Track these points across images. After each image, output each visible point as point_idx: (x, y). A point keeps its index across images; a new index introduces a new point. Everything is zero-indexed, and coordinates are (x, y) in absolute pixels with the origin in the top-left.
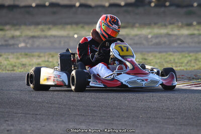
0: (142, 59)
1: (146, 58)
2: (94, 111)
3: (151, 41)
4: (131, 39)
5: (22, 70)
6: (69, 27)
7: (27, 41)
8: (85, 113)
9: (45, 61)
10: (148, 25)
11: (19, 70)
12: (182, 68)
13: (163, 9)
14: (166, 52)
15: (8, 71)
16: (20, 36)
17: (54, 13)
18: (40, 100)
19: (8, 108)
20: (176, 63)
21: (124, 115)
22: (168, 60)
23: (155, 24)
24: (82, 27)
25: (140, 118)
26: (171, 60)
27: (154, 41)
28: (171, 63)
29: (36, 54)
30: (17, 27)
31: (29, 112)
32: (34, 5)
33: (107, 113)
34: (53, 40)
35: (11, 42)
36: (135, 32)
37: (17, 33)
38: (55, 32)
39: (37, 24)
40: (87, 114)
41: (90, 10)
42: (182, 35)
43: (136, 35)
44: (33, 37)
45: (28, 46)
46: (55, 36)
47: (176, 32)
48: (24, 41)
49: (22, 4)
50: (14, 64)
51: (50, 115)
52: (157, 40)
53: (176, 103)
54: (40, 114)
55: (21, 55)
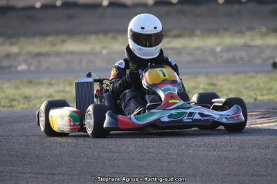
0: (209, 84)
1: (215, 82)
2: (141, 166)
3: (221, 57)
4: (190, 54)
5: (26, 106)
6: (93, 38)
7: (30, 61)
8: (129, 170)
9: (60, 92)
10: (215, 31)
11: (22, 106)
12: (271, 97)
13: (236, 7)
14: (245, 73)
15: (4, 107)
16: (18, 54)
17: (70, 17)
18: (57, 152)
19: (9, 166)
20: (261, 89)
21: (188, 172)
22: (247, 85)
23: (226, 30)
24: (114, 38)
25: (213, 177)
26: (252, 85)
27: (226, 56)
28: (253, 90)
29: (46, 80)
30: (14, 40)
31: (41, 171)
32: (38, 5)
33: (162, 170)
34: (69, 58)
35: (6, 63)
36: (195, 42)
37: (15, 49)
38: (72, 46)
39: (45, 34)
40: (131, 172)
41: (125, 11)
42: (268, 47)
43: (197, 49)
44: (39, 55)
45: (33, 68)
46: (72, 53)
47: (258, 42)
48: (25, 62)
49: (20, 4)
50: (12, 97)
51: (74, 175)
52: (230, 55)
53: (267, 151)
54: (59, 174)
55: (22, 82)
